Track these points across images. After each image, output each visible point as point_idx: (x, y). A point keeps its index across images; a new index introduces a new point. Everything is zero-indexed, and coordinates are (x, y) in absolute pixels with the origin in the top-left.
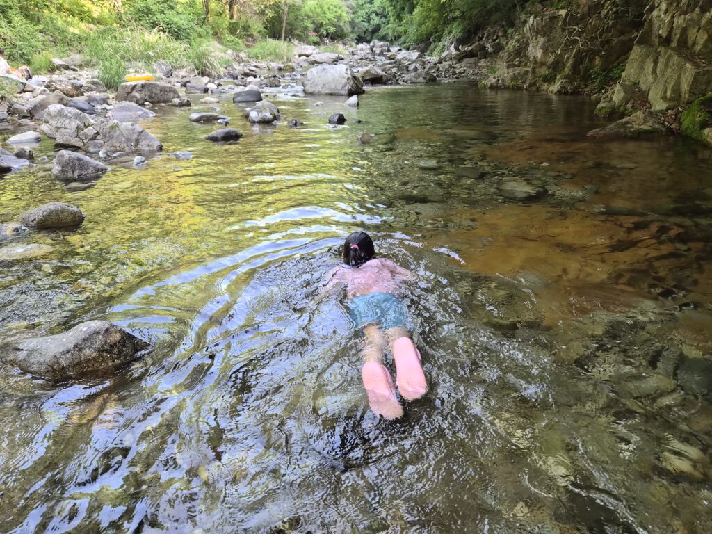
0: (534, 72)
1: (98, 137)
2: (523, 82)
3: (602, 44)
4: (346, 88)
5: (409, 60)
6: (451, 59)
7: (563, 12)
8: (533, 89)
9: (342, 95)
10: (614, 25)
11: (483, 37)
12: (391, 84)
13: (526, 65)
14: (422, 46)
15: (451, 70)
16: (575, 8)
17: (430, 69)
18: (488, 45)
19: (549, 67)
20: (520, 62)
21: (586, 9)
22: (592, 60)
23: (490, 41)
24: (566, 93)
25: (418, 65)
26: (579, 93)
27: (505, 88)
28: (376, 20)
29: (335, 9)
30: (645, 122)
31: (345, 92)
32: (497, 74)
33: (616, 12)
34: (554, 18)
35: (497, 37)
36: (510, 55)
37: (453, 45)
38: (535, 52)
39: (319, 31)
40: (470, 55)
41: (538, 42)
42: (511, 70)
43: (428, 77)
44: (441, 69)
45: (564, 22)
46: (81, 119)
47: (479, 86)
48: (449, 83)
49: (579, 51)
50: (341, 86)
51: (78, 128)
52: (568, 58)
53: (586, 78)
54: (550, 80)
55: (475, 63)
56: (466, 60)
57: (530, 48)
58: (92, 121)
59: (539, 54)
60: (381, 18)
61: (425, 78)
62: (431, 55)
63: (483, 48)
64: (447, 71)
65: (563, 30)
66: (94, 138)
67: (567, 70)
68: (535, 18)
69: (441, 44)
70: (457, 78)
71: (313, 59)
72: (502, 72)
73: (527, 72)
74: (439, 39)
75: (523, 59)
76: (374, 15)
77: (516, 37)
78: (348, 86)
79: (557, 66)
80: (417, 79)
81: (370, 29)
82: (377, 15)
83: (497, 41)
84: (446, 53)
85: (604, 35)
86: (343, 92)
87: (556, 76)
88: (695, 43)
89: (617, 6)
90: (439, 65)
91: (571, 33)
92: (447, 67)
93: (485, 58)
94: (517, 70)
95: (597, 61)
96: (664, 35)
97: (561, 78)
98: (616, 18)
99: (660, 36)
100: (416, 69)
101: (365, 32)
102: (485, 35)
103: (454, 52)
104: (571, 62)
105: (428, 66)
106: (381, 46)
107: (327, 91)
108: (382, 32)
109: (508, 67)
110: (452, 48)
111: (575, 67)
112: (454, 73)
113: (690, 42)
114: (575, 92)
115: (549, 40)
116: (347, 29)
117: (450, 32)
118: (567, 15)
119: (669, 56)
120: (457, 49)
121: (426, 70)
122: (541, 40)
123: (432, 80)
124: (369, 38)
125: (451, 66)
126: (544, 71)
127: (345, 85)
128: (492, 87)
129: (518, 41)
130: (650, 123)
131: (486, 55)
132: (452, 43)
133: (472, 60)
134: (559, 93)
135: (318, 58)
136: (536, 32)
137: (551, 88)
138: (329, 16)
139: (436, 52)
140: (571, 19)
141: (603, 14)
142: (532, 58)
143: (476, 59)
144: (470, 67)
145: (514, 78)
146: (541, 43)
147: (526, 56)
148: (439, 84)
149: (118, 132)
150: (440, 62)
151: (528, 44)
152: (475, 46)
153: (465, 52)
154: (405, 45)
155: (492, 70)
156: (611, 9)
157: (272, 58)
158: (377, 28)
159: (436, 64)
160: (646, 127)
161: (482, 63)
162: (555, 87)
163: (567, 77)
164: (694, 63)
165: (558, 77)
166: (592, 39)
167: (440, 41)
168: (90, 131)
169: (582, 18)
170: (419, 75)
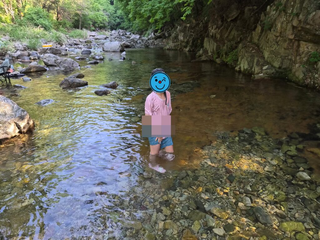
0: (181, 44)
1: (61, 63)
2: (178, 48)
3: (200, 36)
4: (119, 49)
5: (137, 39)
6: (152, 39)
7: (188, 25)
8: (181, 50)
9: (118, 52)
10: (203, 30)
11: (164, 30)
12: (133, 48)
13: (178, 42)
14: (140, 32)
15: (153, 43)
16: (192, 24)
17: (145, 42)
18: (166, 33)
19: (185, 43)
20: (176, 41)
21: (195, 24)
22: (197, 41)
23: (167, 31)
24: (191, 51)
25: (140, 41)
26: (194, 51)
27: (172, 50)
28: (118, 20)
29: (102, 17)
30: (205, 58)
31: (119, 51)
32: (169, 45)
33: (204, 26)
34: (186, 27)
35: (169, 30)
36: (173, 38)
37: (153, 33)
38: (181, 38)
39: (95, 25)
40: (159, 37)
41: (181, 35)
42: (174, 43)
43: (145, 45)
44: (149, 43)
45: (189, 28)
46: (55, 58)
47: (164, 49)
48: (153, 48)
49: (193, 38)
50: (117, 48)
51: (55, 60)
52: (191, 40)
53: (196, 47)
54: (186, 47)
55: (162, 41)
56: (158, 39)
57: (179, 37)
58: (59, 58)
59: (182, 38)
60: (120, 19)
61: (144, 46)
62: (144, 36)
63: (164, 34)
64: (152, 43)
65: (189, 31)
66: (60, 63)
67: (190, 44)
68: (180, 27)
69: (148, 32)
70: (156, 46)
71: (97, 38)
72: (170, 44)
73: (179, 44)
74: (147, 30)
75: (177, 40)
76: (117, 18)
77: (175, 32)
78: (120, 49)
79: (187, 42)
80: (142, 46)
81: (116, 24)
82: (118, 18)
83: (169, 32)
84: (150, 36)
85: (201, 33)
86: (118, 51)
87: (187, 46)
88: (218, 38)
89: (204, 24)
90: (149, 41)
91: (191, 32)
92: (152, 42)
93: (165, 38)
94: (176, 44)
95: (199, 41)
96: (212, 35)
97: (189, 46)
98: (203, 28)
99: (211, 35)
100: (140, 43)
101: (113, 25)
102: (165, 29)
103: (153, 36)
104: (191, 41)
105: (144, 41)
106: (122, 32)
107: (112, 50)
108: (122, 26)
109: (173, 42)
110: (152, 34)
111: (193, 43)
112: (154, 44)
113: (217, 37)
114: (193, 51)
115: (185, 34)
116: (107, 24)
117: (151, 28)
118: (189, 26)
119: (212, 41)
120: (154, 35)
121: (144, 43)
122: (182, 34)
123: (147, 47)
124: (115, 28)
125: (153, 42)
126: (184, 44)
127: (119, 48)
128: (168, 49)
129: (175, 34)
130: (206, 58)
131: (165, 37)
132: (152, 32)
133: (161, 39)
134: (188, 51)
135: (98, 37)
136: (181, 31)
137: (186, 50)
138: (100, 19)
139: (146, 36)
140: (191, 28)
141: (200, 27)
142: (180, 40)
143: (162, 39)
144: (160, 42)
145: (175, 46)
146: (182, 35)
147: (178, 39)
148: (150, 48)
149: (67, 61)
150: (149, 39)
151: (178, 35)
152: (161, 34)
153: (158, 36)
154: (132, 32)
155: (168, 44)
156: (202, 25)
157: (79, 37)
158: (119, 24)
159: (147, 40)
160: (205, 59)
161: (164, 40)
162: (187, 49)
163: (191, 46)
164: (216, 43)
165: (188, 46)
166: (197, 34)
167: (147, 31)
168: (59, 61)
169: (194, 27)
170: (142, 45)
